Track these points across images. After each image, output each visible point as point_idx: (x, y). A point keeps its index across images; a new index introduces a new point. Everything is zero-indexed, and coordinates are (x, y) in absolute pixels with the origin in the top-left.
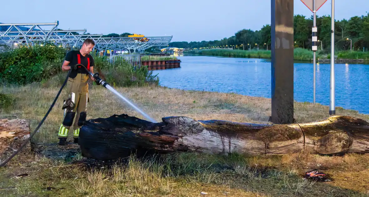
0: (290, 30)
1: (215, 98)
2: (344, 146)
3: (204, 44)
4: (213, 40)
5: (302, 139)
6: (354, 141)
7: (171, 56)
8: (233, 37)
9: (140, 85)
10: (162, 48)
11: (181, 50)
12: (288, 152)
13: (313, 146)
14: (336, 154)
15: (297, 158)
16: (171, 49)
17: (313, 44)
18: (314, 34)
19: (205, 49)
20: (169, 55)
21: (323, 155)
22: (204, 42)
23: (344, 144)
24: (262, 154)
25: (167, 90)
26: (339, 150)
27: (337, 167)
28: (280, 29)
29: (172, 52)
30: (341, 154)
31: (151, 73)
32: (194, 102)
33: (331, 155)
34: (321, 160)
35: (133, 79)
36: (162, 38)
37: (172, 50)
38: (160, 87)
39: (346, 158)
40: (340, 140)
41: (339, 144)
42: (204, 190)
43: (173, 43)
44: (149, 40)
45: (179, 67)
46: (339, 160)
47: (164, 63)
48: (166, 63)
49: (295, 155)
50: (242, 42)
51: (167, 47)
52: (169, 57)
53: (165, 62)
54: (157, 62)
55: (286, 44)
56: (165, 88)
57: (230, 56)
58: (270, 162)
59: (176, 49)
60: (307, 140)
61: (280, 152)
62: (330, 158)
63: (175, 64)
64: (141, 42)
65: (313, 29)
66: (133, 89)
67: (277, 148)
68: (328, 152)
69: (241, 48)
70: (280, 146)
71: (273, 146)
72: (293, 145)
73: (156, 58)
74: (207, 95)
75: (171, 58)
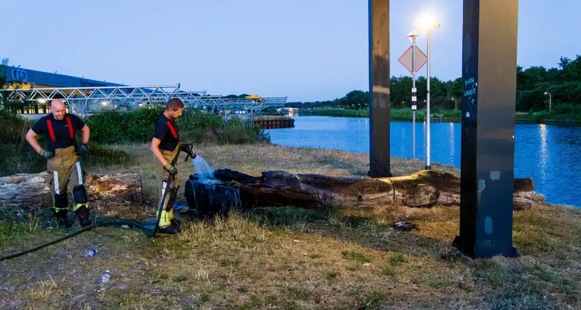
0: (387, 91)
1: (321, 154)
2: (431, 199)
3: (318, 104)
4: (325, 101)
5: (392, 192)
6: (441, 194)
7: (286, 116)
8: (344, 97)
9: (252, 142)
10: (278, 108)
11: (295, 110)
12: (379, 204)
13: (402, 198)
14: (424, 206)
15: (387, 209)
16: (286, 109)
17: (413, 103)
18: (414, 94)
19: (319, 109)
20: (284, 115)
21: (412, 207)
22: (317, 102)
23: (431, 196)
24: (355, 205)
25: (278, 147)
26: (427, 202)
27: (424, 218)
28: (378, 89)
29: (287, 112)
30: (430, 206)
31: (263, 132)
32: (300, 158)
33: (419, 207)
34: (409, 211)
35: (246, 136)
36: (278, 99)
37: (288, 110)
38: (271, 144)
39: (434, 209)
40: (427, 193)
41: (426, 196)
42: (297, 238)
43: (288, 103)
44: (265, 100)
45: (293, 126)
46: (427, 211)
47: (278, 122)
48: (280, 123)
49: (386, 206)
50: (353, 102)
51: (282, 107)
52: (283, 117)
53: (280, 121)
54: (272, 121)
55: (383, 104)
56: (275, 145)
57: (341, 115)
58: (362, 213)
59: (291, 109)
60: (397, 193)
61: (372, 204)
62: (419, 210)
63: (289, 124)
64: (257, 103)
65: (412, 89)
66: (245, 146)
67: (368, 200)
68: (416, 204)
69: (352, 108)
70: (371, 198)
71: (365, 198)
72: (383, 197)
73: (271, 117)
74: (314, 152)
75: (285, 118)
